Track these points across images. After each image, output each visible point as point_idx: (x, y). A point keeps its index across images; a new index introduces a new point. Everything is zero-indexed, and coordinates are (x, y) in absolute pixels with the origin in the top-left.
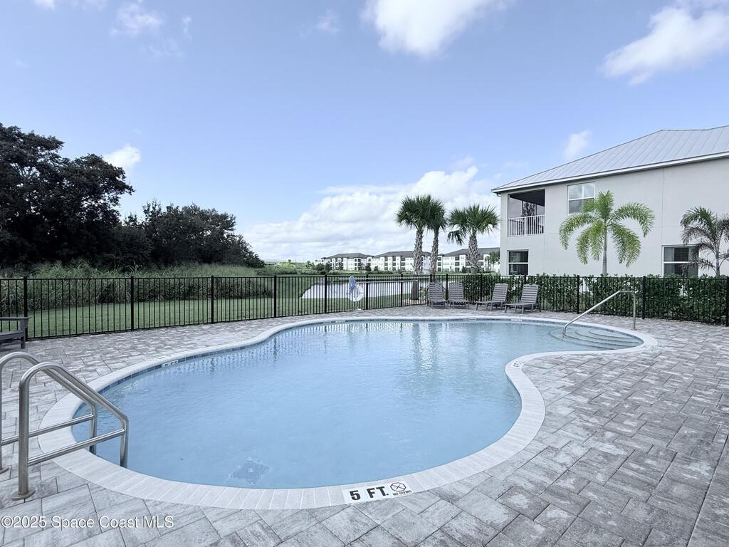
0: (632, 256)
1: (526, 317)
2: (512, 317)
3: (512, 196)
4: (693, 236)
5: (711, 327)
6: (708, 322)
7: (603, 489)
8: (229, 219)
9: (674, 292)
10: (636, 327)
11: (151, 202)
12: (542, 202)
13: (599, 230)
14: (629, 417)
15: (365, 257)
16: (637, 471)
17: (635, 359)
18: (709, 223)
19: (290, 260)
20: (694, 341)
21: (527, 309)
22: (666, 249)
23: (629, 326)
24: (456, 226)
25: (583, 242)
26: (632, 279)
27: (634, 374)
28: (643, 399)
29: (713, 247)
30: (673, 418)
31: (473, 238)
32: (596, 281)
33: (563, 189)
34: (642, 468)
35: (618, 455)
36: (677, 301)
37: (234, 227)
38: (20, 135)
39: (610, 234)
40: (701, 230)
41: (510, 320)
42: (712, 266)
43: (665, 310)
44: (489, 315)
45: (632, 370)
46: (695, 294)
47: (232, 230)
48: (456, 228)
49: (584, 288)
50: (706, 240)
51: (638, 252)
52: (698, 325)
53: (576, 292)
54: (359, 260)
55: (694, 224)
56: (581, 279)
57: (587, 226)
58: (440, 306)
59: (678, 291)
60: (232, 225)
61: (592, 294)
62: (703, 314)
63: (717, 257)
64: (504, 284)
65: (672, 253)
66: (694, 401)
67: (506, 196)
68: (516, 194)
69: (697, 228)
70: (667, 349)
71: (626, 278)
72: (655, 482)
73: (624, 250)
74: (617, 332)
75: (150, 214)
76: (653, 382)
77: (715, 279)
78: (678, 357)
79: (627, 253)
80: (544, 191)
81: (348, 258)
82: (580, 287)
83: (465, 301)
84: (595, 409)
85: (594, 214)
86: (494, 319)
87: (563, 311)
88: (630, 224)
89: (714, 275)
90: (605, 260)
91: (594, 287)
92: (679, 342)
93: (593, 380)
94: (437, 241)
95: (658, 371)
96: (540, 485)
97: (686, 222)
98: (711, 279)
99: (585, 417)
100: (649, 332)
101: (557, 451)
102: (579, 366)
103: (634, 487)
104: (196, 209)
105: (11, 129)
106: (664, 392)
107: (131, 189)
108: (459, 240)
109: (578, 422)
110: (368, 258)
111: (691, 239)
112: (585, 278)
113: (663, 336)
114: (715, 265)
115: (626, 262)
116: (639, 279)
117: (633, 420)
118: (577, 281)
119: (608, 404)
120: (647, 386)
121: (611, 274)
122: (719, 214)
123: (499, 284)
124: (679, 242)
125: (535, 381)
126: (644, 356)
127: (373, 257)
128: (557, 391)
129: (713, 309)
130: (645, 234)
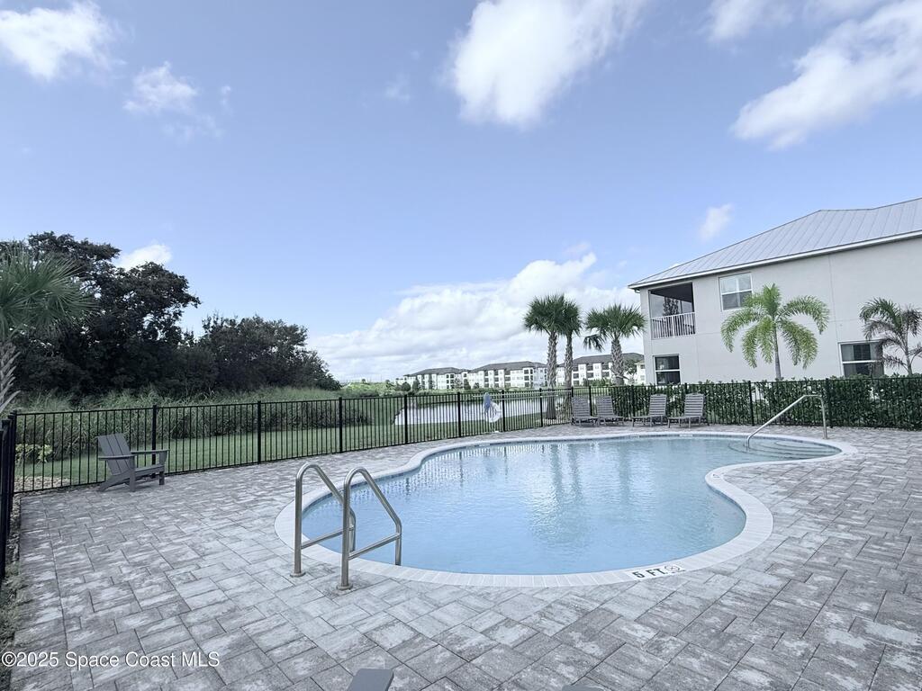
0: (808, 356)
1: (695, 432)
2: (680, 432)
3: (653, 292)
4: (876, 331)
5: (912, 432)
6: (907, 428)
7: (855, 562)
8: (299, 332)
9: (864, 394)
10: (828, 436)
11: (211, 315)
12: (690, 298)
13: (768, 328)
14: (855, 513)
15: (458, 372)
16: (879, 549)
17: (840, 466)
18: (892, 315)
19: (364, 380)
20: (896, 446)
21: (695, 423)
22: (843, 346)
23: (819, 436)
24: (595, 329)
25: (750, 343)
26: (814, 383)
27: (844, 479)
28: (863, 499)
29: (902, 342)
30: (899, 512)
31: (616, 343)
32: (770, 387)
33: (713, 282)
34: (883, 548)
35: (857, 541)
36: (869, 405)
37: (305, 341)
38: (73, 244)
39: (779, 333)
40: (884, 324)
41: (678, 435)
42: (902, 364)
43: (855, 417)
44: (652, 431)
45: (841, 475)
46: (887, 396)
47: (302, 345)
48: (595, 331)
49: (757, 396)
50: (892, 335)
51: (815, 351)
52: (896, 432)
53: (748, 401)
54: (452, 377)
55: (876, 317)
56: (752, 385)
57: (752, 324)
58: (586, 423)
59: (868, 393)
60: (303, 339)
61: (767, 402)
62: (900, 418)
63: (907, 353)
64: (662, 395)
65: (851, 352)
66: (914, 498)
67: (646, 292)
68: (656, 290)
69: (880, 322)
70: (869, 455)
71: (806, 382)
72: (899, 556)
73: (798, 350)
74: (806, 442)
75: (211, 329)
76: (867, 485)
77: (908, 378)
78: (885, 462)
79: (802, 353)
80: (691, 285)
81: (438, 374)
82: (753, 395)
83: (617, 417)
84: (819, 508)
85: (758, 309)
86: (660, 436)
87: (735, 423)
88: (802, 320)
89: (906, 374)
90: (778, 362)
91: (769, 394)
92: (882, 449)
93: (804, 486)
94: (571, 348)
95: (868, 476)
96: (798, 562)
97: (865, 315)
98: (903, 379)
99: (814, 515)
100: (845, 440)
101: (800, 540)
102: (783, 474)
103: (882, 560)
104: (258, 320)
105: (63, 238)
106: (881, 493)
107: (196, 301)
108: (598, 346)
109: (806, 518)
110: (463, 374)
111: (874, 334)
112: (757, 384)
113: (861, 444)
114: (906, 362)
115: (802, 363)
116: (821, 382)
117: (860, 515)
118: (747, 387)
119: (830, 504)
120: (862, 488)
121: (787, 377)
122: (901, 305)
123: (656, 395)
124: (859, 337)
125: (745, 489)
126: (848, 463)
127: (469, 372)
128: (772, 496)
129: (911, 412)
130: (821, 331)
